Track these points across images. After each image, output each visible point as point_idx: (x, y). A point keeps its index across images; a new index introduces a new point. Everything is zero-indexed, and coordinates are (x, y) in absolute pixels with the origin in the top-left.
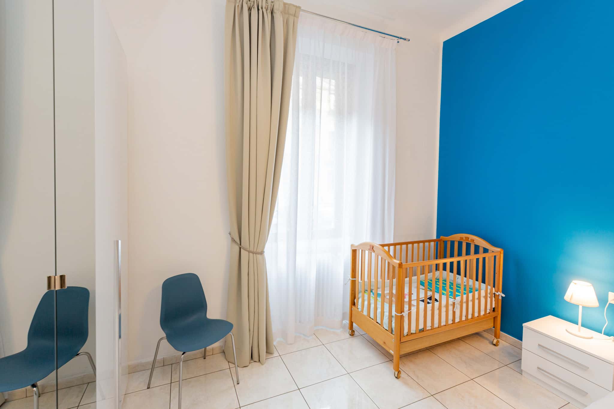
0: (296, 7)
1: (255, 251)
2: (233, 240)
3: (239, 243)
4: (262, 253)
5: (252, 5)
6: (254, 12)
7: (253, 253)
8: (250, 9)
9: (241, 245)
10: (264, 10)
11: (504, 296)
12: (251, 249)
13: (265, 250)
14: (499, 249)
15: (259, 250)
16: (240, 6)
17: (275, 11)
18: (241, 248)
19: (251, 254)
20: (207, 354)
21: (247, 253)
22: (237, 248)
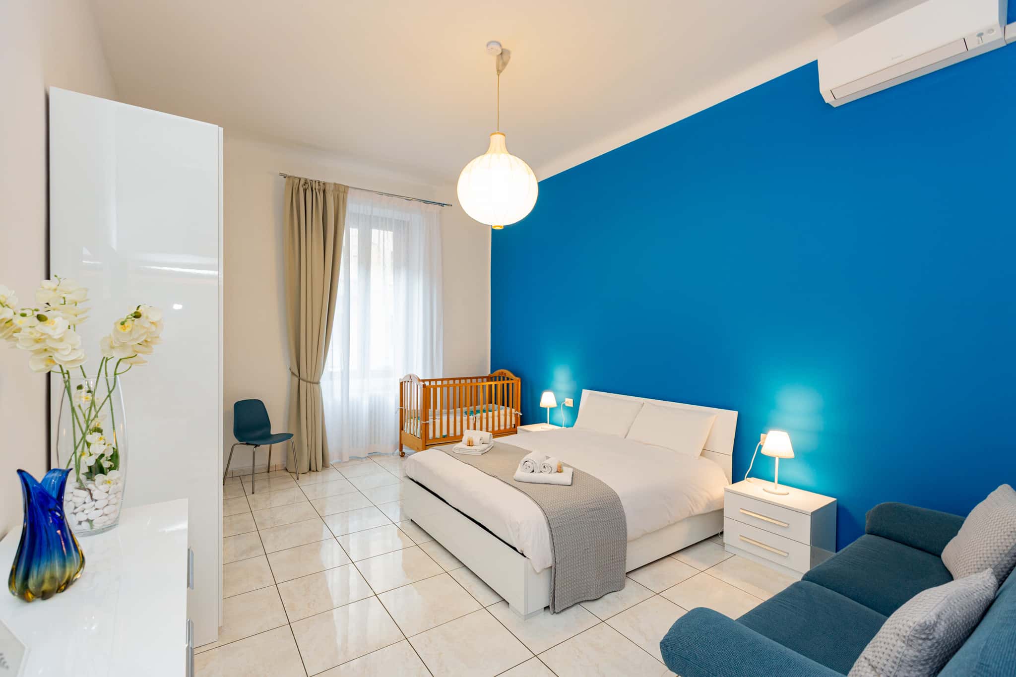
0: (345, 186)
1: (312, 381)
2: (293, 374)
3: (298, 375)
4: (318, 383)
5: (307, 187)
6: (309, 193)
7: (310, 382)
8: (305, 190)
9: (299, 376)
10: (317, 190)
11: (521, 414)
12: (309, 379)
13: (321, 381)
14: (518, 378)
15: (315, 381)
16: (297, 189)
17: (327, 191)
18: (300, 380)
19: (308, 384)
20: (270, 470)
21: (305, 383)
22: (297, 379)
